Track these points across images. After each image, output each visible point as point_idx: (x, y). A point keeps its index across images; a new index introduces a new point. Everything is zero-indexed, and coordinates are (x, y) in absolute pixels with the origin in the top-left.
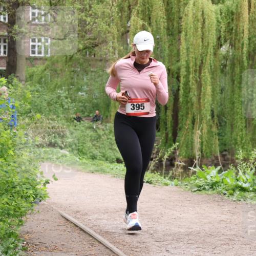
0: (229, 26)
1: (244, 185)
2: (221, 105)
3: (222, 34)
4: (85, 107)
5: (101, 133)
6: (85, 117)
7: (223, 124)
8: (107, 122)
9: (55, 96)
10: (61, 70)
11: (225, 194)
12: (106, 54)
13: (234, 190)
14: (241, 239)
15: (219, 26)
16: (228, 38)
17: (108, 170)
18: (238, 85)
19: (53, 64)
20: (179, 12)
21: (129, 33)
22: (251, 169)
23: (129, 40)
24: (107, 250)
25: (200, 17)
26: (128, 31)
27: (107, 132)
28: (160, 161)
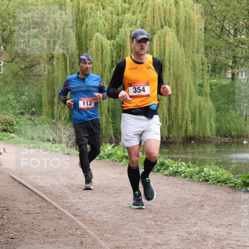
0: (118, 54)
2: (114, 104)
3: (114, 59)
4: (26, 106)
5: (37, 122)
6: (26, 112)
7: (115, 116)
8: (40, 116)
9: (6, 98)
10: (10, 82)
11: (117, 161)
12: (39, 72)
13: (122, 159)
14: (126, 189)
15: (112, 54)
19: (5, 78)
20: (86, 45)
21: (54, 58)
23: (54, 63)
24: (41, 198)
25: (100, 48)
26: (54, 57)
27: (40, 122)
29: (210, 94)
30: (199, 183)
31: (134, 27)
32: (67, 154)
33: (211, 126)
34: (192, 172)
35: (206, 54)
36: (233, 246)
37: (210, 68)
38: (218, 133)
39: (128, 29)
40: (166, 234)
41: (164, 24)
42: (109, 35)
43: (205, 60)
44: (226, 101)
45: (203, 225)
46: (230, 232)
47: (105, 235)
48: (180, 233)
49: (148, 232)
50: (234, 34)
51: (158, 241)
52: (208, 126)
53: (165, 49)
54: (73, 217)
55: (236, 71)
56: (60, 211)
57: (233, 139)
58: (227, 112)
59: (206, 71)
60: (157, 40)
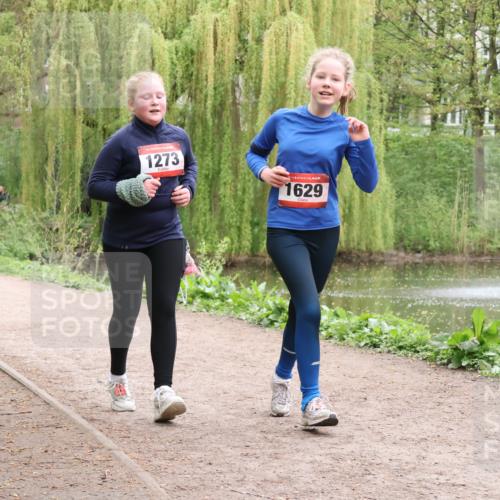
0: (187, 70)
1: (208, 291)
3: (179, 81)
5: (7, 217)
8: (17, 202)
12: (14, 107)
13: (193, 297)
14: (202, 363)
15: (173, 69)
16: (186, 86)
17: (17, 270)
18: (200, 152)
22: (217, 268)
24: (14, 383)
27: (15, 216)
28: (92, 258)
29: (385, 158)
30: (358, 350)
31: (224, 11)
32: (73, 287)
33: (384, 227)
34: (343, 326)
35: (378, 73)
36: (428, 484)
37: (385, 103)
38: (401, 242)
39: (210, 17)
40: (287, 459)
41: (287, 6)
42: (169, 29)
43: (376, 85)
44: (418, 174)
45: (367, 441)
46: (424, 454)
47: (156, 462)
48: (318, 458)
49: (247, 455)
50: (439, 30)
51: (270, 475)
52: (378, 229)
53: (287, 60)
54: (84, 423)
55: (440, 109)
56: (57, 410)
57: (433, 256)
58: (420, 198)
59: (377, 111)
60: (271, 40)
